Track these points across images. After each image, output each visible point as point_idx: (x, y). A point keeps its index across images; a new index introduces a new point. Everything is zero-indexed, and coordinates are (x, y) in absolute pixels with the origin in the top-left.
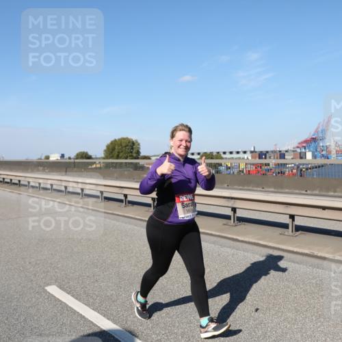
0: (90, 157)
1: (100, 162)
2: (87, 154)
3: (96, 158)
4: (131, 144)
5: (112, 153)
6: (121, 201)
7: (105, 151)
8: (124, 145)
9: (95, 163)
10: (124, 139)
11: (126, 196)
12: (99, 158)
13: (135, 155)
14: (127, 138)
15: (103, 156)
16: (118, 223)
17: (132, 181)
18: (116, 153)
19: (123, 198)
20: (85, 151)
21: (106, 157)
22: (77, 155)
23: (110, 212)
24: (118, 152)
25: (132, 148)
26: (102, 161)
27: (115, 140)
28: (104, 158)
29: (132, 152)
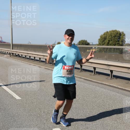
0: (88, 44)
1: (95, 48)
2: (86, 41)
3: (93, 45)
4: (118, 35)
5: (104, 41)
6: (108, 75)
7: (99, 40)
8: (113, 35)
9: (92, 48)
10: (113, 31)
11: (112, 71)
12: (95, 45)
13: (121, 43)
14: (116, 30)
15: (98, 43)
16: (105, 90)
17: (117, 62)
18: (107, 41)
19: (109, 73)
20: (85, 40)
21: (100, 44)
22: (80, 42)
23: (100, 82)
24: (109, 41)
25: (120, 38)
26: (97, 47)
27: (107, 32)
28: (98, 45)
29: (119, 41)
